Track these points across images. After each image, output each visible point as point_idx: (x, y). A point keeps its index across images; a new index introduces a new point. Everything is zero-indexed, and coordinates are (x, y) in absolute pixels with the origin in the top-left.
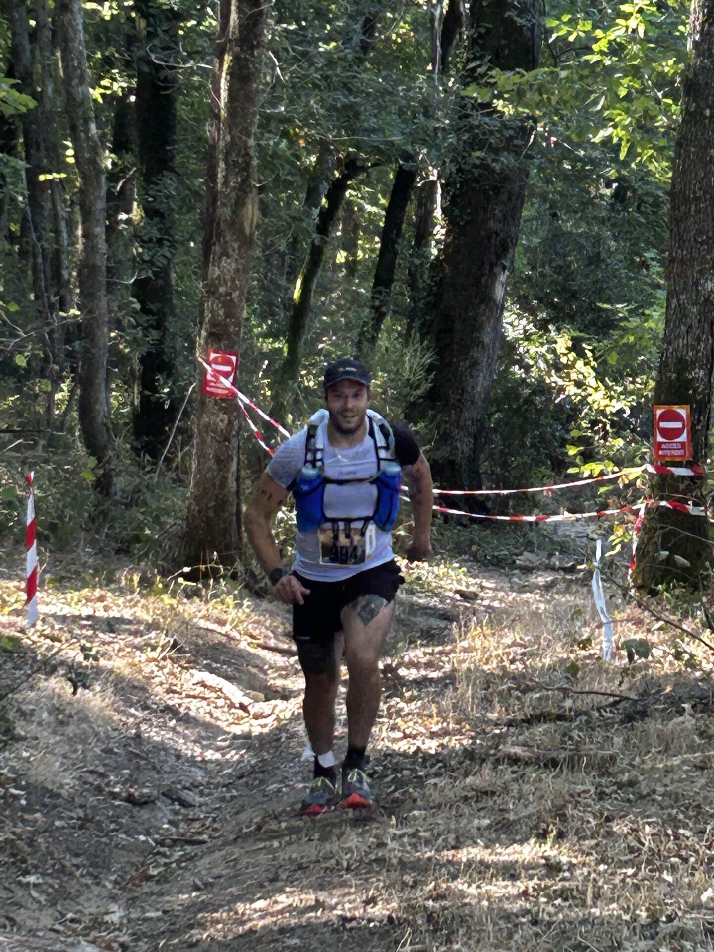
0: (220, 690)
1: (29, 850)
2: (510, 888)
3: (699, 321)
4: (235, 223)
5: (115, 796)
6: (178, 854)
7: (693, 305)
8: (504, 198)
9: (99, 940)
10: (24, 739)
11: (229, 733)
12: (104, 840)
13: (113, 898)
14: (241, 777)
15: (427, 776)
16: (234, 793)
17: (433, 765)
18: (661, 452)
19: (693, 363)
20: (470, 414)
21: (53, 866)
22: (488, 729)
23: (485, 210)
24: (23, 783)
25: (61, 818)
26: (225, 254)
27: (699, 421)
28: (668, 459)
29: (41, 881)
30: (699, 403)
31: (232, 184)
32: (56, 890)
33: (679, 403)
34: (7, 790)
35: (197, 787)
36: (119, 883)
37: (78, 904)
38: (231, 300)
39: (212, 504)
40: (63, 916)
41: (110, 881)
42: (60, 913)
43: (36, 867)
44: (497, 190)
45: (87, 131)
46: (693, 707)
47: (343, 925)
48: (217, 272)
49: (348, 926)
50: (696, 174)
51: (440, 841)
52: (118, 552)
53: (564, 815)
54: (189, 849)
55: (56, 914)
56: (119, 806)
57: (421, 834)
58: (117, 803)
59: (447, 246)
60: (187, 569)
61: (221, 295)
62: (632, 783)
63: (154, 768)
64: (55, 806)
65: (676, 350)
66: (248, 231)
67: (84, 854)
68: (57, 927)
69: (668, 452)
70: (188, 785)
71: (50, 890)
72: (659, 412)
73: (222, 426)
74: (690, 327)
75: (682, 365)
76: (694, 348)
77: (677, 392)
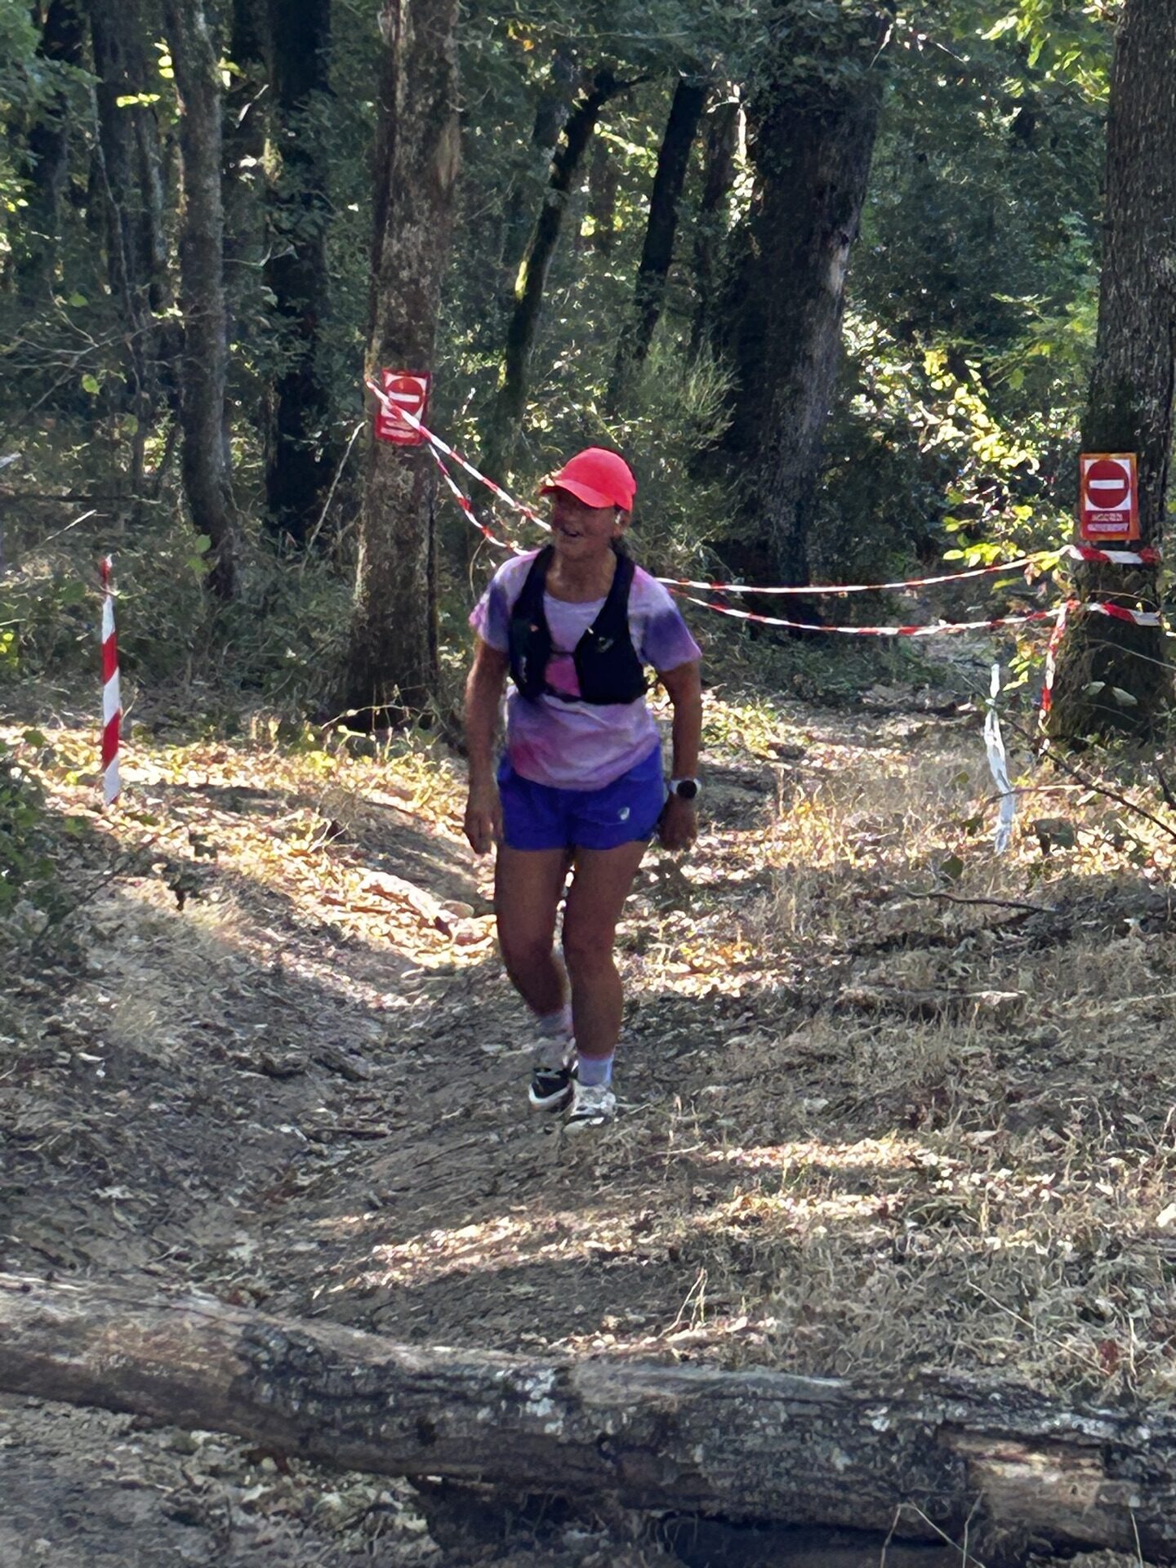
0: (406, 899)
1: (109, 1147)
2: (859, 1206)
3: (1152, 321)
4: (424, 172)
5: (244, 1064)
6: (342, 1153)
7: (1143, 295)
8: (845, 129)
9: (219, 1287)
10: (98, 975)
11: (418, 966)
12: (226, 1132)
13: (241, 1223)
14: (439, 1034)
15: (730, 1032)
16: (429, 1059)
17: (736, 1016)
18: (1091, 528)
19: (1142, 387)
20: (791, 469)
21: (148, 1172)
22: (822, 960)
23: (814, 149)
24: (101, 1044)
25: (159, 1099)
26: (409, 218)
27: (1150, 478)
28: (1102, 538)
29: (128, 1195)
30: (1151, 449)
31: (419, 108)
32: (153, 1210)
33: (1122, 450)
34: (74, 1055)
35: (370, 1050)
36: (250, 1199)
37: (187, 1231)
38: (418, 291)
39: (391, 610)
40: (165, 1249)
41: (236, 1196)
42: (160, 1245)
43: (121, 1174)
44: (834, 118)
45: (191, 24)
46: (1143, 923)
47: (600, 1264)
48: (396, 247)
49: (608, 1265)
50: (1147, 91)
51: (750, 1132)
52: (244, 685)
53: (942, 1091)
54: (358, 1144)
55: (153, 1247)
56: (249, 1079)
57: (723, 1122)
58: (246, 1074)
59: (755, 205)
60: (352, 713)
61: (402, 284)
62: (1047, 1043)
63: (302, 1020)
64: (149, 1080)
65: (1115, 367)
66: (444, 183)
67: (194, 1154)
68: (154, 1267)
69: (1103, 528)
70: (356, 1046)
71: (142, 1210)
72: (1088, 464)
73: (407, 489)
74: (1137, 331)
75: (1124, 390)
76: (1144, 363)
77: (1115, 430)
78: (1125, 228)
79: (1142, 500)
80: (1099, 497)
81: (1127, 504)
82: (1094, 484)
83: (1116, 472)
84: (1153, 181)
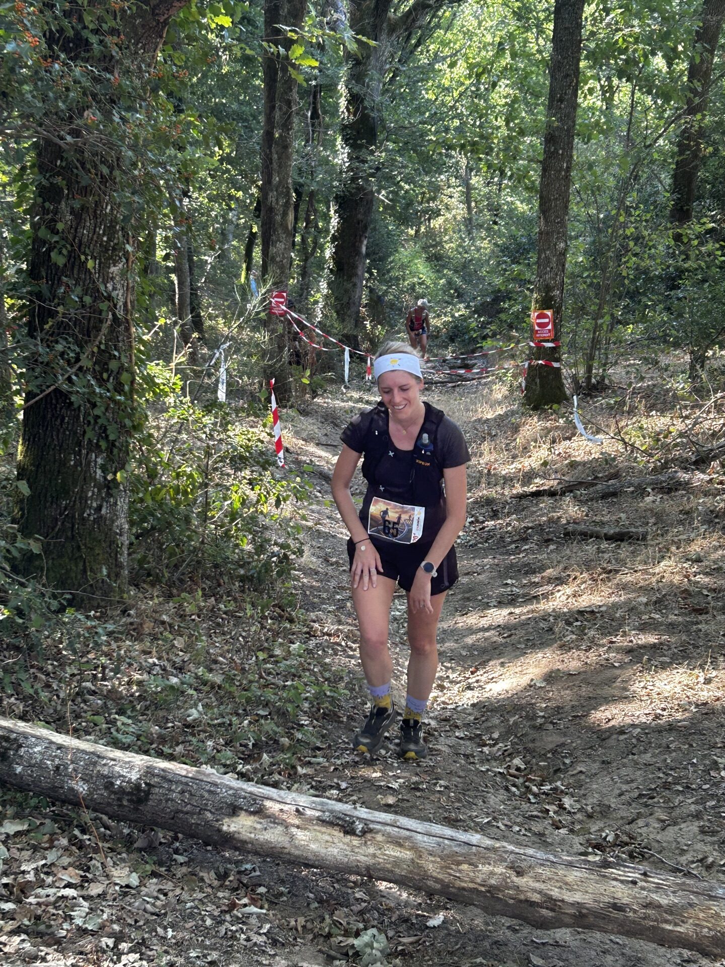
4: (283, 224)
7: (554, 256)
8: (364, 203)
18: (537, 335)
23: (356, 210)
26: (278, 240)
27: (557, 318)
28: (541, 339)
30: (557, 308)
31: (281, 203)
33: (548, 308)
38: (282, 264)
48: (275, 250)
59: (338, 228)
65: (544, 281)
66: (290, 228)
69: (542, 335)
72: (536, 314)
75: (548, 289)
76: (554, 279)
77: (546, 303)
78: (547, 234)
79: (555, 325)
80: (539, 325)
81: (550, 327)
82: (539, 321)
83: (546, 316)
84: (557, 217)
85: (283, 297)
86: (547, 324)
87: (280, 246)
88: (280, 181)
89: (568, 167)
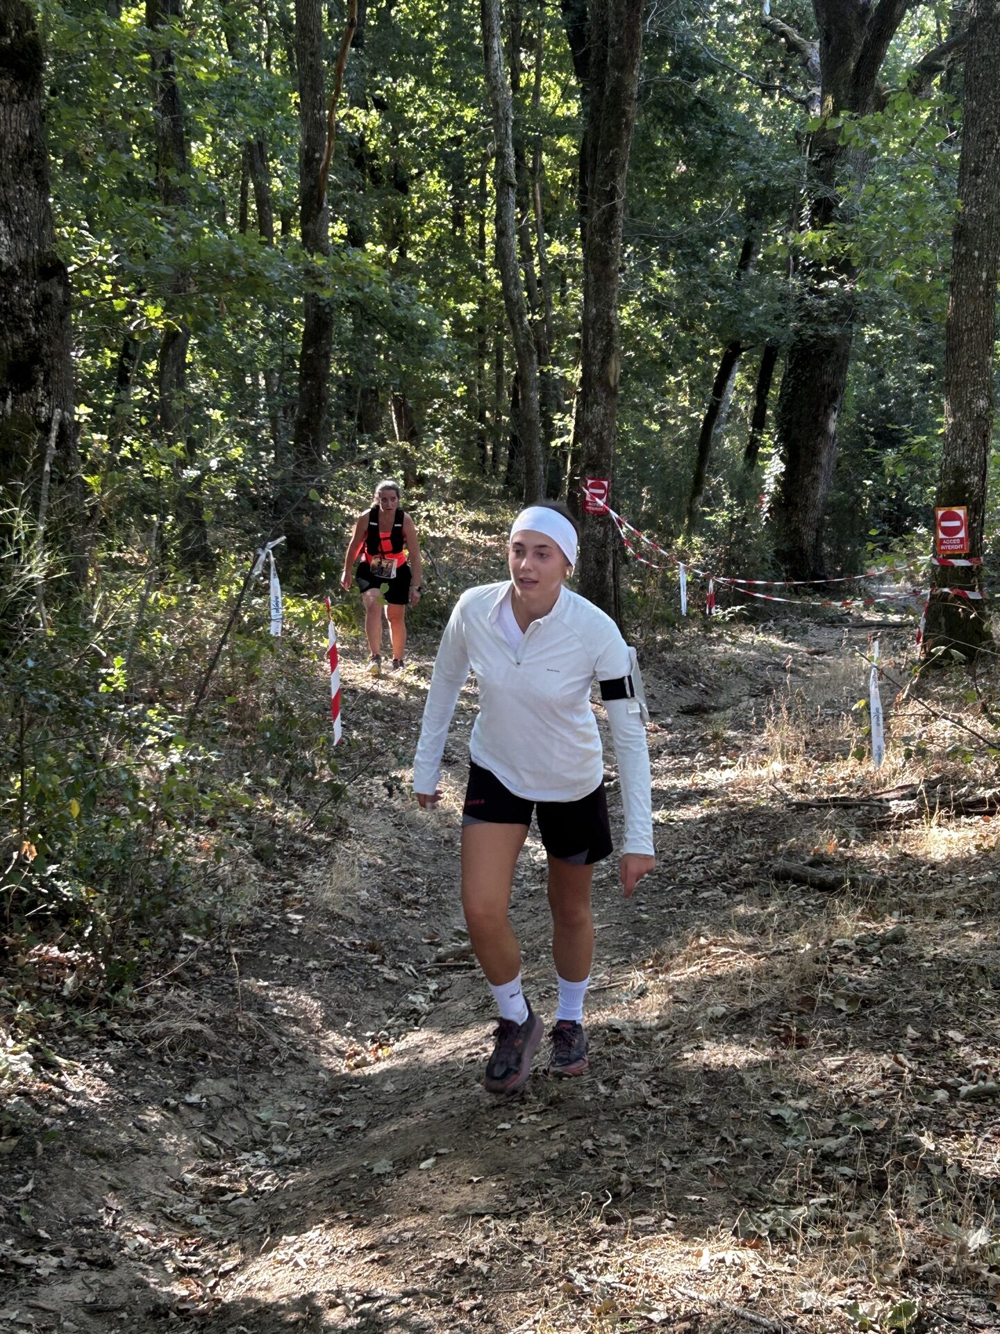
4: (602, 379)
7: (968, 420)
19: (969, 470)
23: (820, 368)
26: (596, 402)
27: (975, 520)
30: (975, 504)
31: (599, 347)
33: (959, 505)
65: (953, 460)
66: (612, 383)
73: (600, 536)
74: (965, 440)
75: (959, 473)
76: (968, 457)
77: (955, 494)
78: (957, 384)
79: (971, 532)
80: (947, 531)
81: (962, 534)
82: (944, 524)
83: (955, 517)
84: (972, 358)
85: (602, 487)
86: (956, 530)
87: (598, 410)
88: (598, 316)
89: (989, 279)
